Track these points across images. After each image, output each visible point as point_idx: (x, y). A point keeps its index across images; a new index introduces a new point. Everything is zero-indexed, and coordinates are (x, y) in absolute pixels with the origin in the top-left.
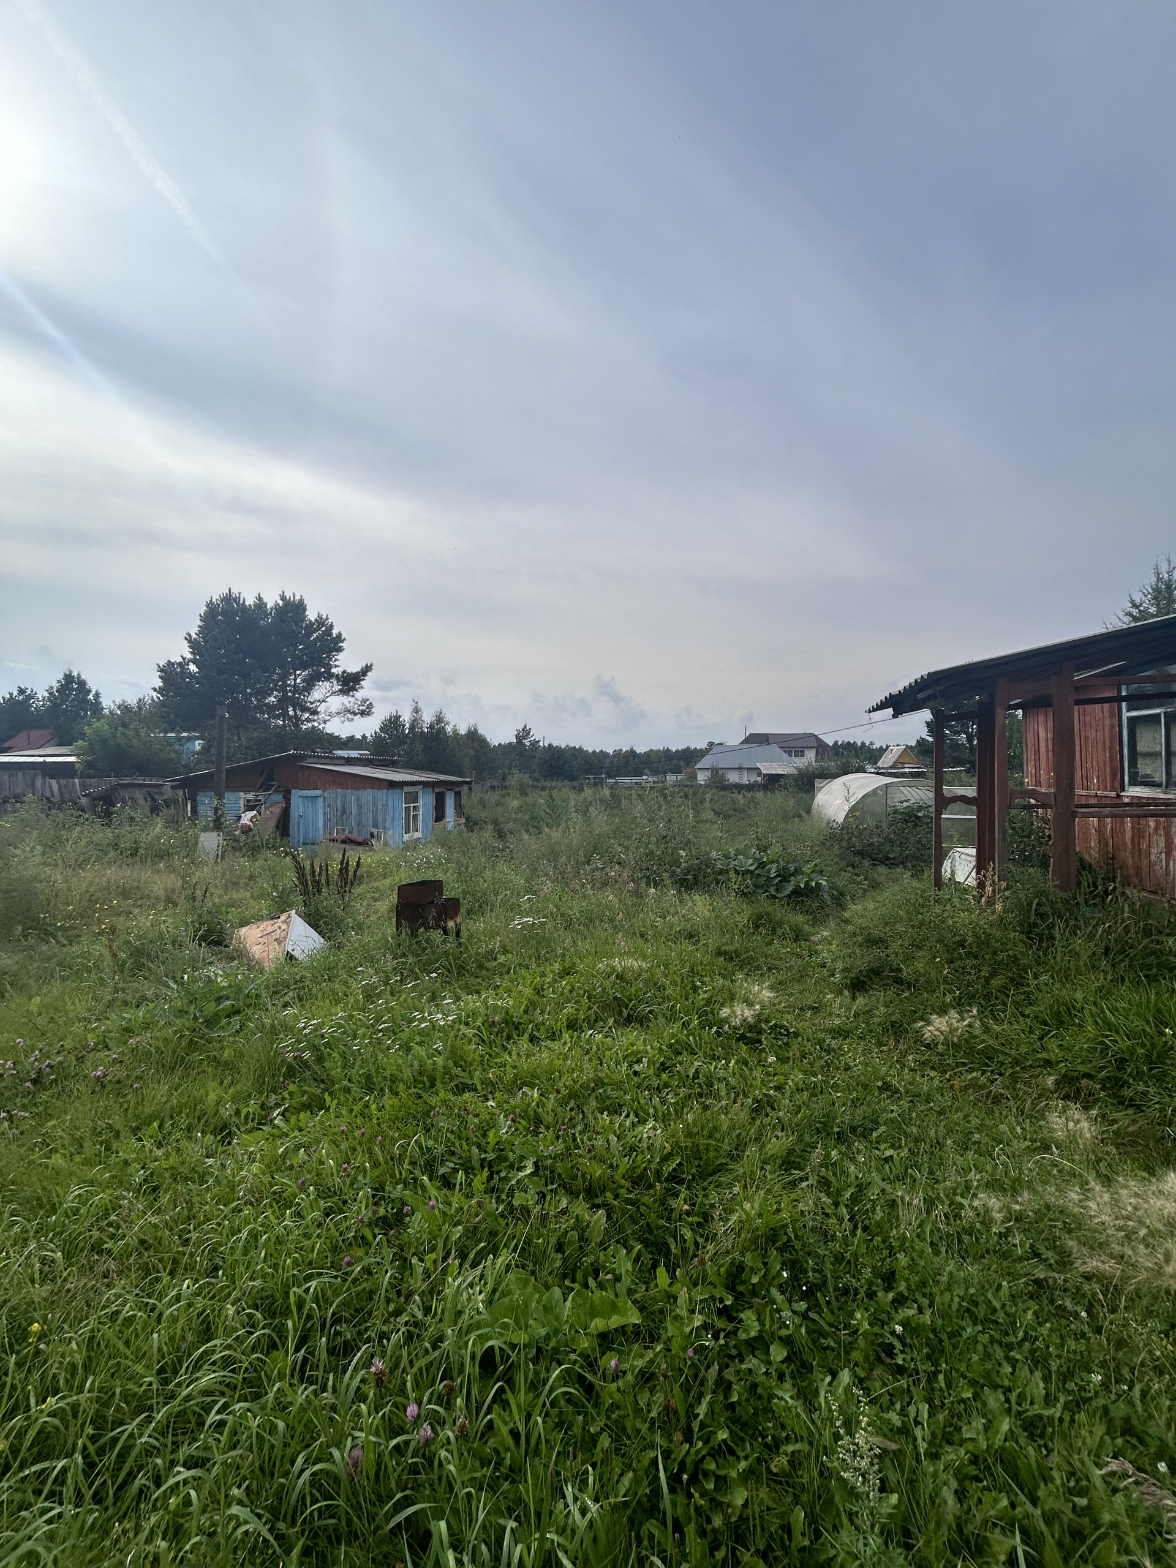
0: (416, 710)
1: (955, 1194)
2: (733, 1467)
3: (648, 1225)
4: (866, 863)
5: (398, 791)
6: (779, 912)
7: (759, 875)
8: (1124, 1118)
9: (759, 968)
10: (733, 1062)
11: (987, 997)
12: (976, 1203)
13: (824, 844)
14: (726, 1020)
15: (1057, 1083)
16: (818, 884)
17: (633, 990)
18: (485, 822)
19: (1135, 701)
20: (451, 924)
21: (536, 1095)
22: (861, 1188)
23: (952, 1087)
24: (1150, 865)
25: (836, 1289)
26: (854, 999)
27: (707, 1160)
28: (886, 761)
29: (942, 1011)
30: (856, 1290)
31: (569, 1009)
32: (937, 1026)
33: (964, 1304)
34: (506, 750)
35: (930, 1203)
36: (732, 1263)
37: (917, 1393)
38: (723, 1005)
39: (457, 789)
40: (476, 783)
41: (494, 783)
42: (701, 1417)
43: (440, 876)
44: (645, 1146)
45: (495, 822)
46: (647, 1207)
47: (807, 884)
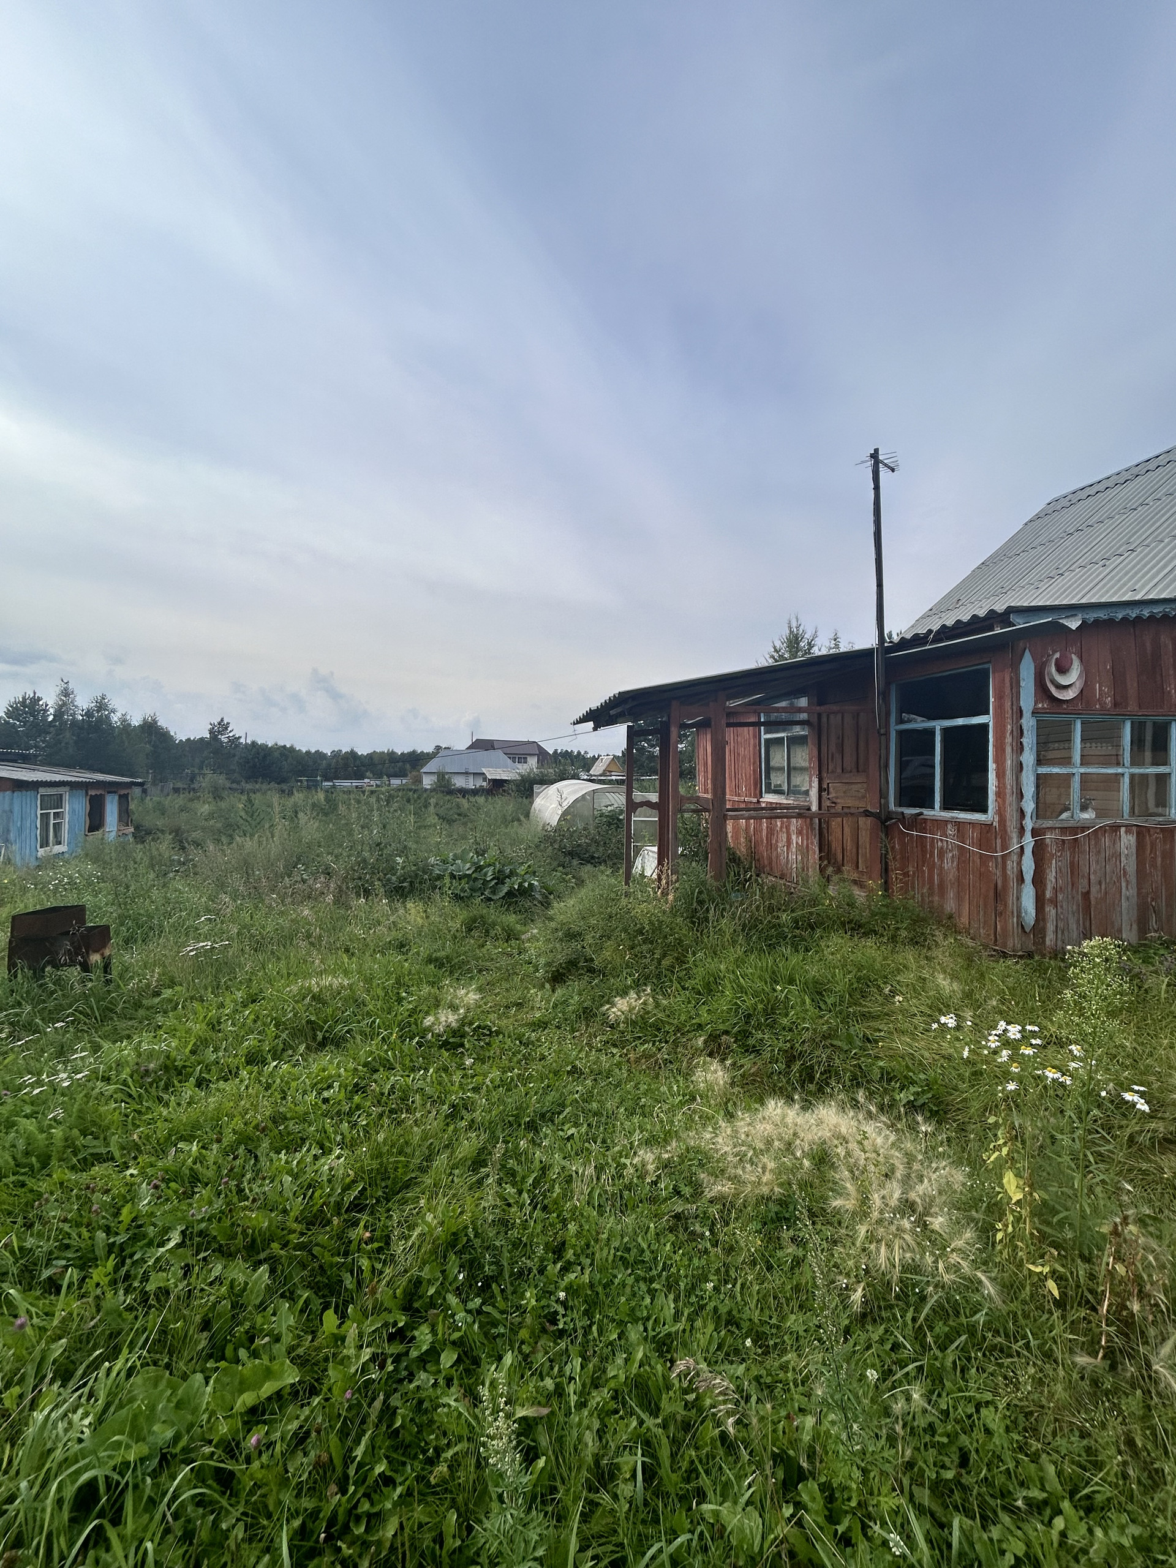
0: (66, 693)
1: (621, 1157)
2: (387, 1498)
3: (321, 1267)
4: (575, 862)
5: (30, 794)
6: (492, 913)
7: (476, 879)
8: (748, 1063)
9: (469, 971)
10: (431, 1070)
11: (658, 977)
12: (636, 1161)
13: (537, 846)
14: (429, 1029)
15: (705, 1042)
16: (530, 885)
17: (329, 1011)
18: (163, 832)
19: (771, 726)
20: (95, 958)
21: (195, 1148)
22: (544, 1169)
23: (628, 1061)
24: (777, 857)
25: (512, 1274)
26: (553, 991)
27: (394, 1179)
28: (597, 769)
29: (624, 993)
30: (530, 1270)
31: (251, 1042)
32: (621, 1007)
33: (619, 1253)
34: (195, 746)
35: (600, 1169)
36: (410, 1281)
37: (574, 1350)
38: (427, 1013)
39: (122, 792)
40: (154, 784)
41: (180, 785)
42: (358, 1459)
43: (87, 900)
44: (325, 1179)
45: (177, 832)
46: (322, 1247)
47: (520, 885)
